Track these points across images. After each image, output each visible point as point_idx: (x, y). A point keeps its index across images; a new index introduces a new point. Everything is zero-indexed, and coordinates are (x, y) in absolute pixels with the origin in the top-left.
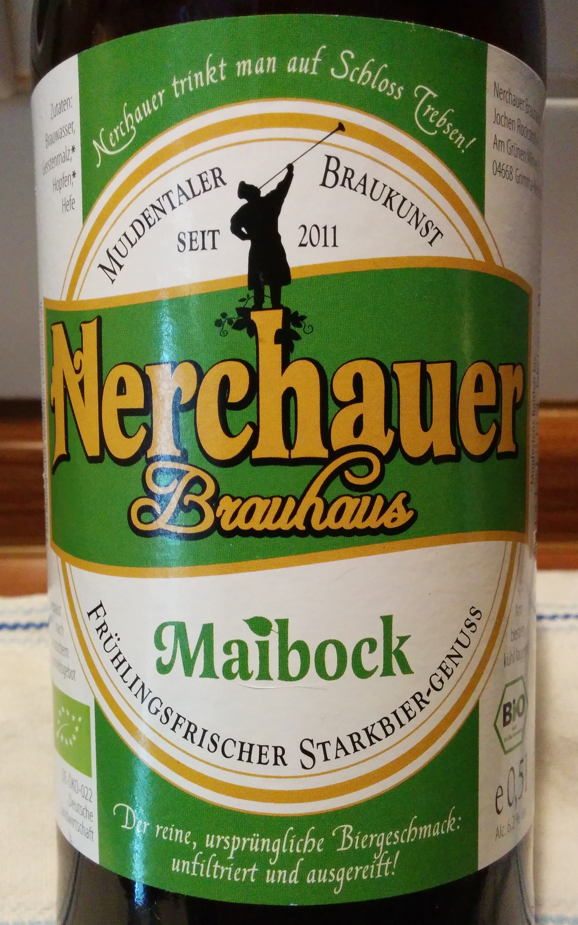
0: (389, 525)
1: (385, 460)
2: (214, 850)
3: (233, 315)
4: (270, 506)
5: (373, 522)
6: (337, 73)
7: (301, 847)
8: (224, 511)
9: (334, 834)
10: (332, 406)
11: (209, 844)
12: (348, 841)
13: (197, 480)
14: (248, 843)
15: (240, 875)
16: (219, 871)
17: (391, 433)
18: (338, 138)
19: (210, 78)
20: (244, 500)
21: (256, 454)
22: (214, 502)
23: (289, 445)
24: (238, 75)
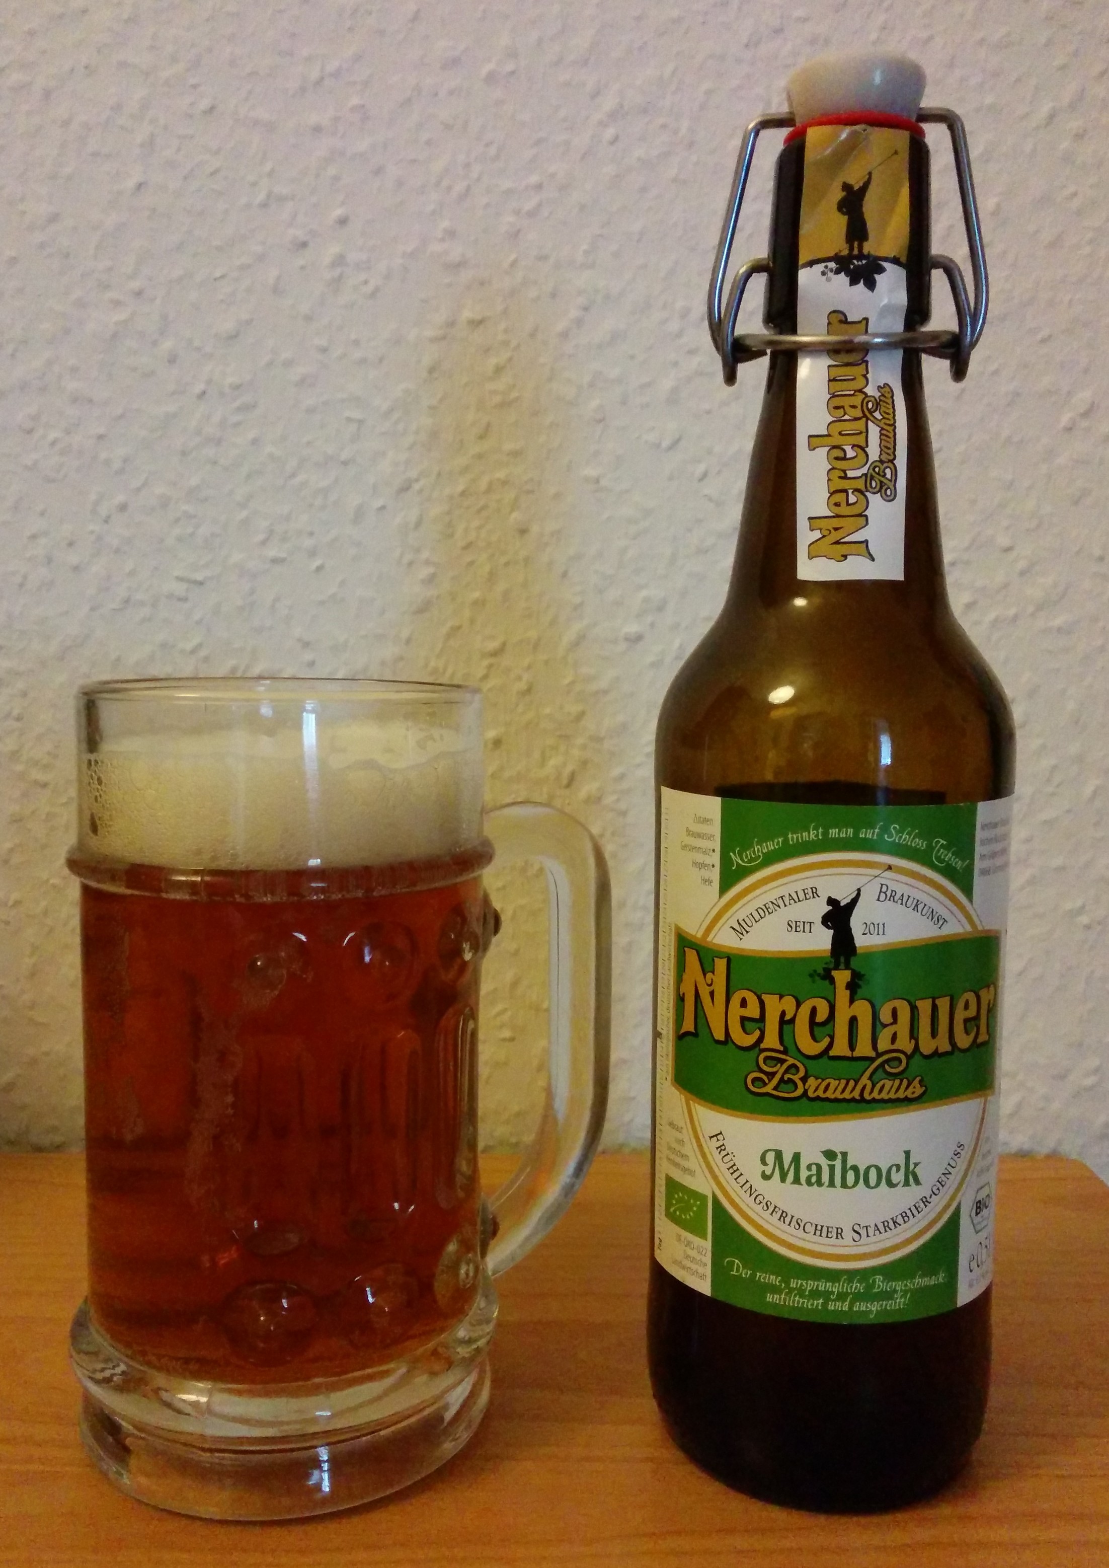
0: (910, 1096)
1: (909, 1057)
2: (795, 1289)
3: (820, 971)
4: (839, 1084)
5: (901, 1094)
6: (888, 837)
7: (851, 1289)
8: (810, 1086)
9: (871, 1281)
10: (879, 1026)
11: (793, 1284)
12: (879, 1286)
13: (793, 1066)
14: (818, 1285)
15: (812, 1305)
16: (799, 1302)
17: (913, 1042)
18: (888, 874)
19: (812, 836)
20: (823, 1080)
21: (832, 1053)
22: (804, 1080)
23: (852, 1047)
24: (830, 836)
